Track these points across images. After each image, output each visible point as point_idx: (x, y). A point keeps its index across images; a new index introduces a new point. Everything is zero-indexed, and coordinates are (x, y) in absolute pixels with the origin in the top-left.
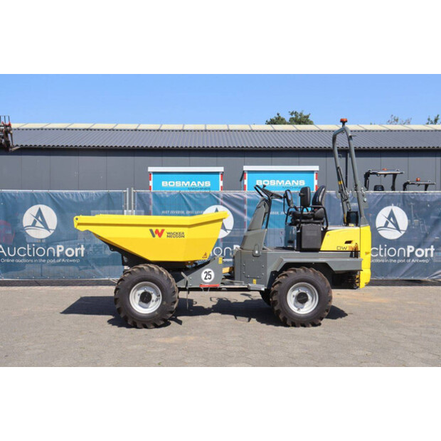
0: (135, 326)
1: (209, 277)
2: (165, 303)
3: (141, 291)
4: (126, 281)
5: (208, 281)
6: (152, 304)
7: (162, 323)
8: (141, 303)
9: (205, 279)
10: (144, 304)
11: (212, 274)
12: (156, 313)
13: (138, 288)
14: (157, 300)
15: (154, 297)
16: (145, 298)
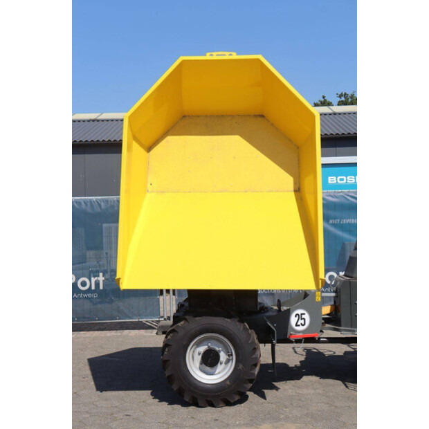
0: (195, 403)
1: (302, 322)
2: (241, 366)
3: (202, 349)
4: (181, 333)
5: (301, 328)
6: (220, 367)
7: (237, 398)
8: (204, 366)
9: (297, 325)
10: (208, 369)
11: (307, 317)
12: (228, 383)
13: (198, 344)
14: (228, 362)
15: (223, 356)
16: (210, 360)
